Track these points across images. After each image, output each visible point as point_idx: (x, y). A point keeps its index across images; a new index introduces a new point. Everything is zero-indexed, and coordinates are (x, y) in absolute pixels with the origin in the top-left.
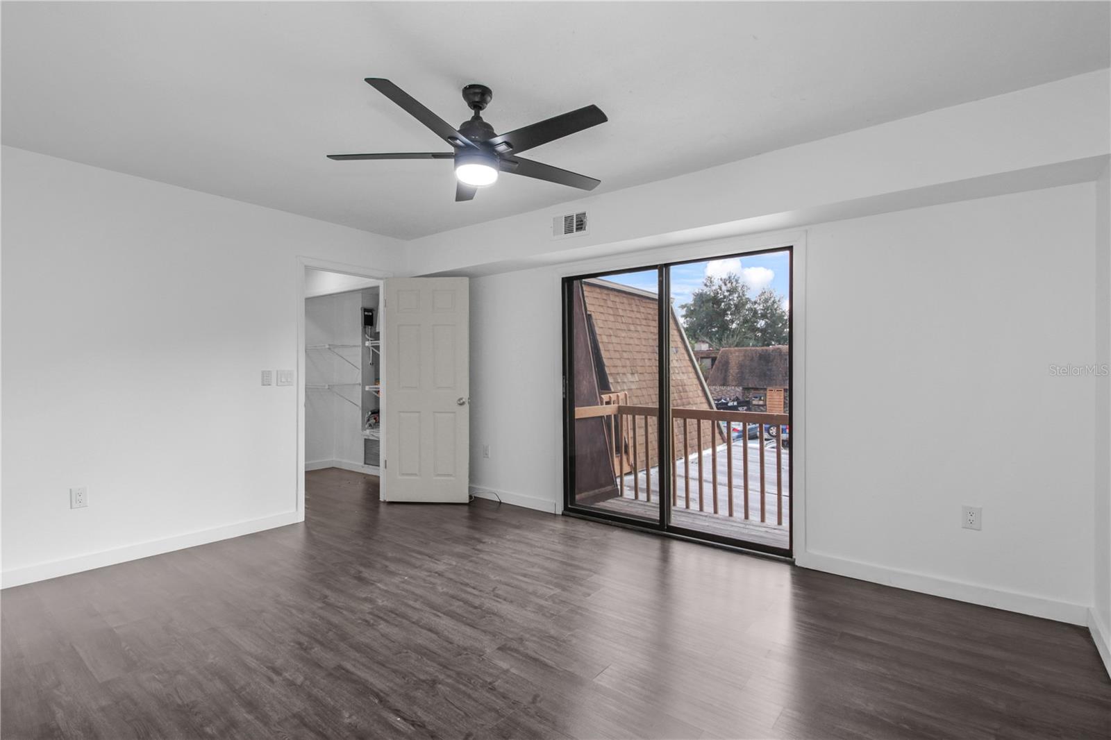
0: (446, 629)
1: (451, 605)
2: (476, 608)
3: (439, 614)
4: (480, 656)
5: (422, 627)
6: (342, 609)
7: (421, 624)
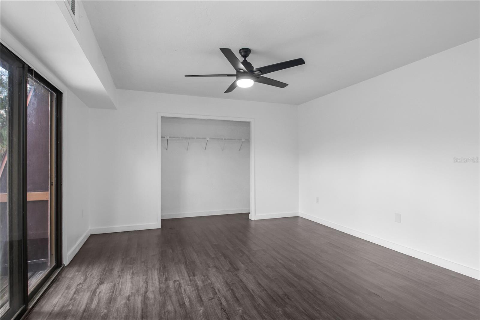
0: (253, 282)
1: (242, 295)
2: (232, 290)
3: (251, 291)
4: (247, 270)
5: (263, 287)
6: (304, 313)
7: (262, 289)
